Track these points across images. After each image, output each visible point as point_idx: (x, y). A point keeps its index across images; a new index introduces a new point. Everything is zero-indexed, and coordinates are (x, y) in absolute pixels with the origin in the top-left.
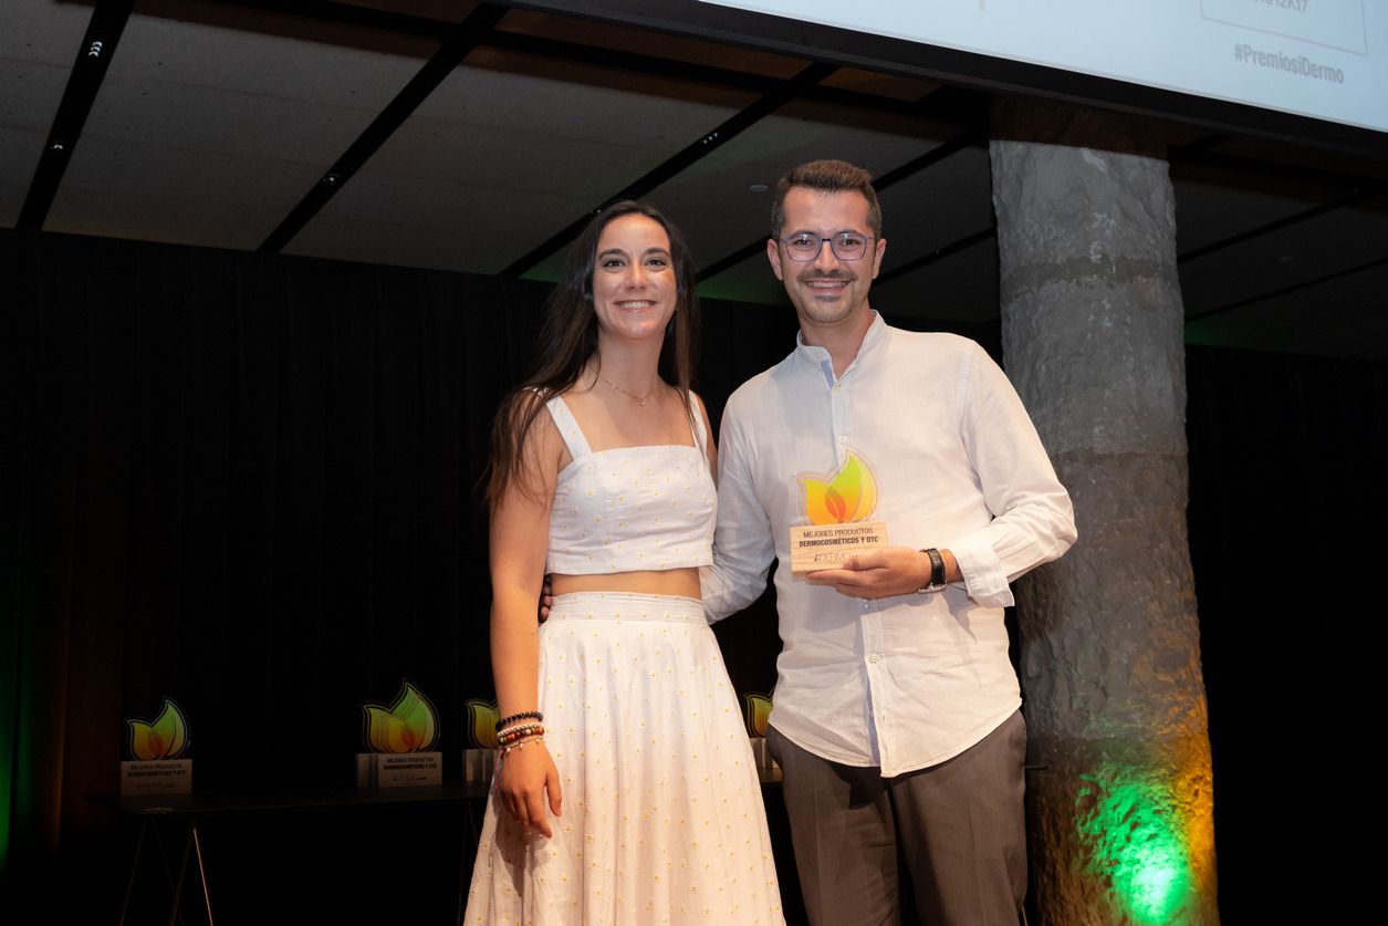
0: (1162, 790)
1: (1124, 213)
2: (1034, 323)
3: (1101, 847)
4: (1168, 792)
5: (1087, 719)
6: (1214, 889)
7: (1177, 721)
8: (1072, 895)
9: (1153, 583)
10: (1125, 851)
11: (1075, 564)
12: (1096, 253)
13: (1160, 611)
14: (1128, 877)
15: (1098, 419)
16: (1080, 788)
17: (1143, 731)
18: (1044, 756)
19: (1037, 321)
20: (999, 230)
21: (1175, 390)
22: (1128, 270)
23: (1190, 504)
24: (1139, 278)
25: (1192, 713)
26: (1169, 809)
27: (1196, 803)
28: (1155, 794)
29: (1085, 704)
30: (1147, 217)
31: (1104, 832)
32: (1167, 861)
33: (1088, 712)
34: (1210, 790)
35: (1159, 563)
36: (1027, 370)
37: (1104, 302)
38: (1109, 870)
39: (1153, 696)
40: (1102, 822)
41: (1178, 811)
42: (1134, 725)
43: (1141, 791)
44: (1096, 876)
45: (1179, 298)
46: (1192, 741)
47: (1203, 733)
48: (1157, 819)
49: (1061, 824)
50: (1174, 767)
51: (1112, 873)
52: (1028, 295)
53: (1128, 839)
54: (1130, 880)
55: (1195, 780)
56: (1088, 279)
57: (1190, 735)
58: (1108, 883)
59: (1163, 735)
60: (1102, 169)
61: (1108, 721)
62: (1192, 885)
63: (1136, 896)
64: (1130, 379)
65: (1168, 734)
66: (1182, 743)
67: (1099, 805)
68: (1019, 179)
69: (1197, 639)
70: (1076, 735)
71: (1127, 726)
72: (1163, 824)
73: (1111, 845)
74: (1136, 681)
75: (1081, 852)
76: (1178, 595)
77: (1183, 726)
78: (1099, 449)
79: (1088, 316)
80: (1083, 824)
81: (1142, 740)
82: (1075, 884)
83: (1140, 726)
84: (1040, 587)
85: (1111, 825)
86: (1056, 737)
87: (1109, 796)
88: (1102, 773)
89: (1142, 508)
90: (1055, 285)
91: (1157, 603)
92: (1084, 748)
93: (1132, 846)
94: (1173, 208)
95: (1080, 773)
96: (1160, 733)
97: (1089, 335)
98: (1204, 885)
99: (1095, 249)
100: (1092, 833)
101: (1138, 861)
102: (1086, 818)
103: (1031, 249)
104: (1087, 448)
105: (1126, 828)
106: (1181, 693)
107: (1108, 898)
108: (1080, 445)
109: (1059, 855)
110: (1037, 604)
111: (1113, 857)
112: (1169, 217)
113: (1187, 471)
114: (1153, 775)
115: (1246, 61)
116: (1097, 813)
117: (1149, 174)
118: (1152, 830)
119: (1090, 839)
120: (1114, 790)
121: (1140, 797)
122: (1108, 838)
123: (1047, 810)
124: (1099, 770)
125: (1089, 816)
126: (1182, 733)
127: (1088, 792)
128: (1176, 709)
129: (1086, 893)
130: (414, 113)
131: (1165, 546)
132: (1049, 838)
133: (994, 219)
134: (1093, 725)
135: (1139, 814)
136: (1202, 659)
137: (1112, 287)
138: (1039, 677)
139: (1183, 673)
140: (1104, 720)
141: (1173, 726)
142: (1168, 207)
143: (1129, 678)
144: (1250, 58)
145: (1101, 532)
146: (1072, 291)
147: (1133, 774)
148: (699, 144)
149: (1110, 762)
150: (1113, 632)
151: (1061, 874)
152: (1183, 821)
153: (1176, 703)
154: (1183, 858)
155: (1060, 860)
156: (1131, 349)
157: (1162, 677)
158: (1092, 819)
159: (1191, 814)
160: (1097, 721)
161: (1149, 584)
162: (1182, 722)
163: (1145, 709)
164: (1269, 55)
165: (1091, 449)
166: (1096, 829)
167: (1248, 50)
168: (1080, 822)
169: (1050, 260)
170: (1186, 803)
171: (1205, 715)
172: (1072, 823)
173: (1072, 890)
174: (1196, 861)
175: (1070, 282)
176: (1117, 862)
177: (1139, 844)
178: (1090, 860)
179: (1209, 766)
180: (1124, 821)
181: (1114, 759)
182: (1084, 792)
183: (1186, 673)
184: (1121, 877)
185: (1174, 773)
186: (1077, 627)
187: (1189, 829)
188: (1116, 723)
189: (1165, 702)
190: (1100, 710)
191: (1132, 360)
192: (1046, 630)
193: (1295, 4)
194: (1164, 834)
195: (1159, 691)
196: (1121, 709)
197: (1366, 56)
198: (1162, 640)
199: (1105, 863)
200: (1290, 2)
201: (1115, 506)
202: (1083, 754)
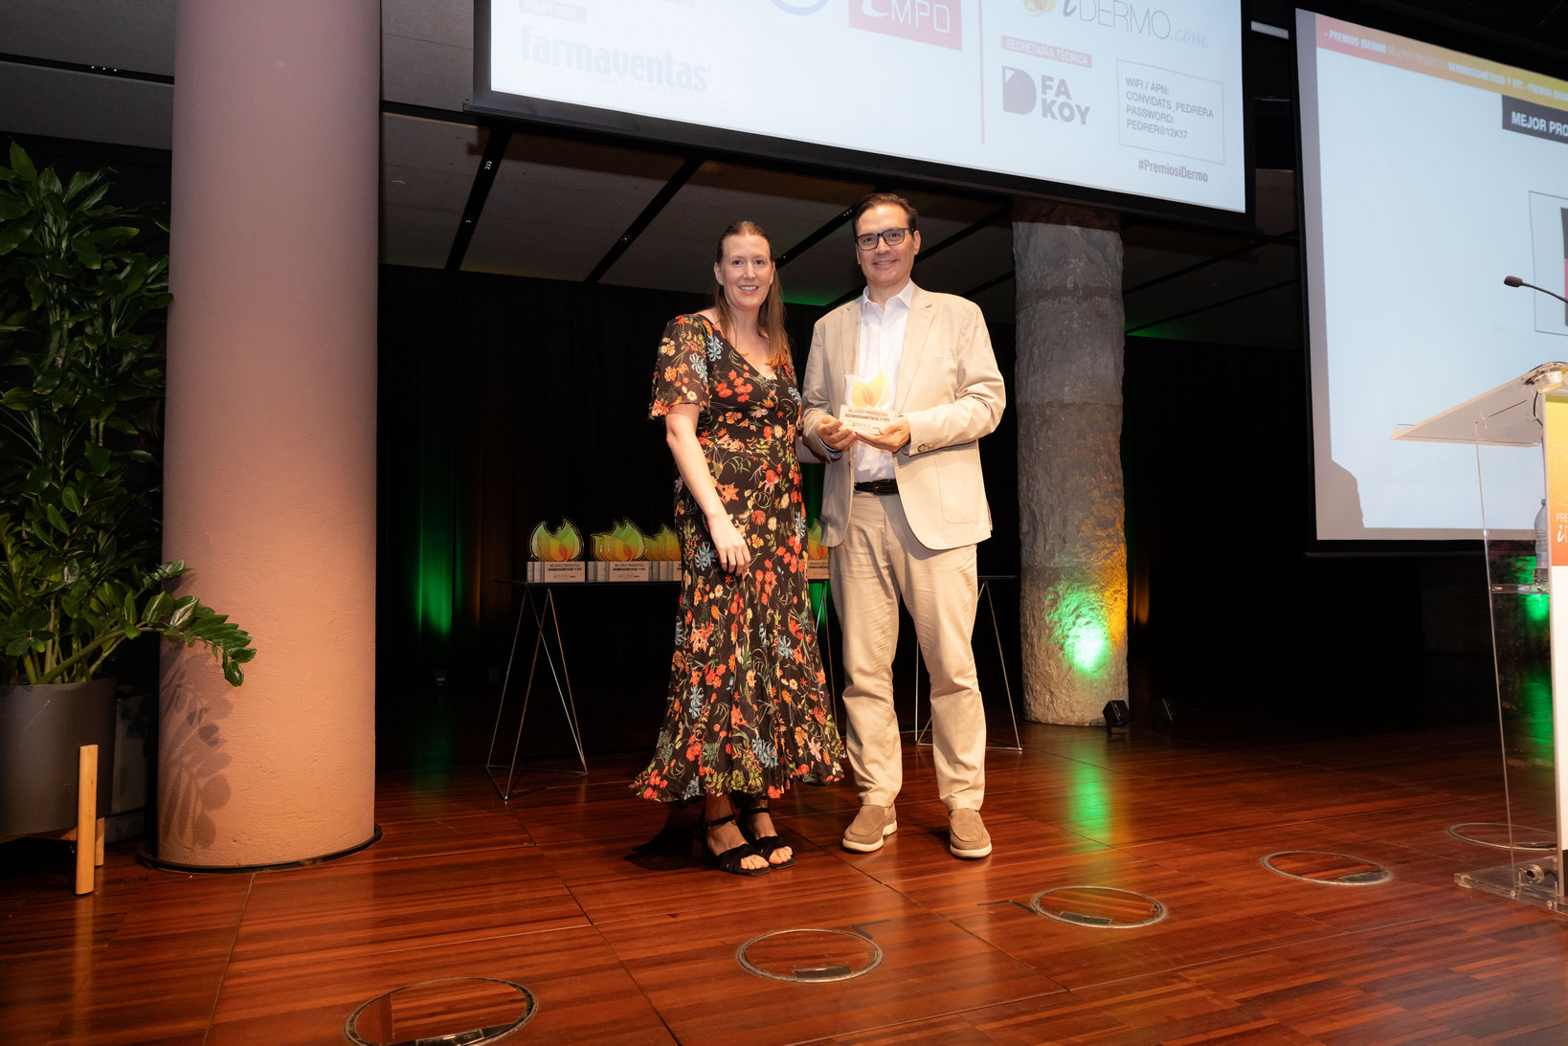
0: (1095, 597)
1: (1090, 259)
2: (1033, 324)
3: (1058, 628)
4: (1099, 598)
5: (1053, 557)
6: (1125, 653)
7: (1106, 558)
8: (1041, 655)
9: (1095, 477)
10: (1072, 630)
11: (1051, 467)
12: (1071, 283)
13: (1099, 494)
14: (1073, 645)
15: (1067, 382)
16: (1047, 594)
17: (1085, 563)
18: (1029, 577)
19: (1035, 324)
20: (1016, 270)
21: (1116, 367)
22: (1089, 293)
23: (1122, 434)
24: (1097, 297)
25: (1116, 554)
26: (1099, 607)
27: (1116, 605)
28: (1091, 599)
29: (1053, 546)
30: (1105, 261)
31: (1060, 620)
32: (1097, 636)
33: (1054, 552)
34: (1126, 598)
35: (1102, 467)
36: (1027, 353)
37: (1074, 312)
38: (1063, 641)
39: (1093, 543)
40: (1059, 614)
41: (1104, 609)
42: (1080, 560)
43: (1082, 597)
44: (1055, 644)
45: (1122, 310)
46: (1115, 571)
47: (1123, 565)
48: (1091, 613)
49: (1036, 614)
50: (1103, 584)
51: (1064, 643)
52: (1030, 309)
53: (1074, 624)
55: (1116, 592)
56: (1064, 299)
57: (1114, 566)
58: (1062, 648)
59: (1097, 566)
60: (1077, 232)
61: (1066, 557)
63: (1076, 656)
64: (1088, 359)
65: (1100, 565)
66: (1108, 570)
67: (1058, 605)
68: (1028, 238)
69: (1122, 511)
70: (1047, 565)
71: (1076, 560)
72: (1095, 615)
73: (1064, 627)
74: (1083, 535)
75: (1047, 631)
76: (1112, 486)
77: (1110, 561)
78: (1067, 400)
79: (1064, 321)
80: (1049, 615)
81: (1084, 568)
82: (1044, 648)
83: (1084, 560)
84: (1030, 480)
85: (1065, 615)
86: (1038, 566)
87: (1064, 599)
88: (1061, 586)
89: (1092, 435)
90: (1046, 302)
91: (1097, 490)
92: (1052, 572)
93: (1076, 627)
94: (1122, 256)
95: (1048, 586)
96: (1095, 564)
97: (1065, 333)
98: (1121, 651)
99: (1070, 281)
100: (1053, 620)
101: (1079, 636)
102: (1051, 611)
103: (1033, 280)
104: (1060, 399)
105: (1073, 617)
106: (1111, 542)
107: (1061, 656)
108: (1056, 397)
109: (1035, 632)
110: (1028, 491)
111: (1065, 634)
112: (1118, 261)
113: (1121, 414)
114: (1090, 588)
115: (1146, 169)
116: (1057, 609)
119: (1052, 625)
120: (1067, 596)
121: (1082, 600)
122: (1062, 624)
123: (1029, 607)
126: (1109, 564)
127: (1053, 597)
128: (1105, 551)
129: (1049, 653)
130: (672, 200)
131: (1104, 457)
132: (1029, 623)
133: (1014, 263)
134: (1057, 560)
135: (1081, 610)
137: (1080, 304)
138: (1028, 533)
139: (1111, 530)
140: (1063, 556)
141: (1103, 560)
142: (1118, 255)
143: (1079, 532)
144: (1148, 168)
145: (1067, 448)
146: (1055, 306)
147: (1079, 587)
148: (841, 216)
149: (1066, 580)
150: (1071, 506)
151: (1035, 643)
152: (1107, 615)
153: (1108, 548)
154: (1107, 635)
155: (1035, 635)
156: (1089, 340)
157: (1098, 533)
158: (1054, 612)
159: (1113, 611)
160: (1059, 557)
161: (1093, 479)
162: (1110, 558)
163: (1087, 551)
164: (1163, 167)
165: (1062, 400)
166: (1056, 618)
167: (1147, 163)
168: (1046, 614)
169: (1044, 287)
170: (1110, 604)
171: (1125, 557)
172: (1043, 614)
173: (1041, 651)
174: (1116, 637)
175: (1054, 300)
176: (1067, 636)
177: (1080, 626)
178: (1052, 635)
179: (1125, 584)
180: (1073, 613)
181: (1068, 579)
182: (1050, 597)
183: (1114, 531)
184: (1069, 645)
185: (1103, 587)
187: (1111, 619)
188: (1070, 558)
189: (1099, 546)
190: (1061, 551)
191: (1090, 347)
192: (1033, 505)
193: (1180, 134)
194: (1095, 621)
195: (1096, 541)
196: (1073, 551)
197: (1224, 164)
198: (1100, 511)
199: (1060, 637)
200: (1176, 133)
201: (1075, 433)
202: (1050, 575)
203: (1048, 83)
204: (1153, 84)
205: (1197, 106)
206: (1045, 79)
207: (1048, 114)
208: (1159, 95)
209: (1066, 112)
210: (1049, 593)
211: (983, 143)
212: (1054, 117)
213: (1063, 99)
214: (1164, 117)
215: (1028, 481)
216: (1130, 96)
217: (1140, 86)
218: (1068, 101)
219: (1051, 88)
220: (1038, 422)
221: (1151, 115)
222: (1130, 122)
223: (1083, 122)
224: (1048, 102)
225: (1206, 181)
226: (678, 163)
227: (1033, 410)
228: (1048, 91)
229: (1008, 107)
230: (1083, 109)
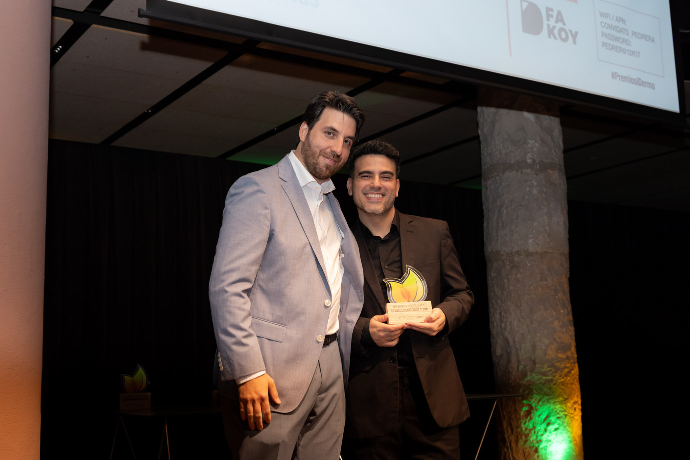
0: (560, 407)
1: (542, 140)
2: (500, 190)
3: (533, 434)
4: (563, 408)
5: (525, 375)
6: (582, 453)
7: (566, 376)
8: (519, 457)
9: (555, 311)
10: (544, 436)
11: (520, 303)
12: (530, 158)
13: (559, 325)
14: (545, 448)
15: (531, 236)
16: (523, 407)
17: (552, 380)
19: (502, 190)
20: (481, 146)
21: (564, 222)
22: (544, 167)
23: (570, 275)
24: (549, 170)
25: (573, 372)
26: (564, 416)
27: (575, 414)
28: (558, 409)
29: (525, 367)
30: (552, 142)
31: (534, 427)
32: (563, 440)
33: (526, 372)
34: (580, 408)
35: (558, 303)
37: (534, 181)
38: (537, 445)
39: (557, 364)
40: (533, 423)
41: (568, 417)
42: (548, 378)
43: (551, 408)
44: (530, 448)
45: (565, 180)
46: (573, 385)
47: (577, 381)
48: (558, 421)
49: (514, 424)
50: (566, 397)
51: (538, 446)
52: (497, 177)
53: (546, 430)
54: (546, 449)
55: (575, 403)
56: (525, 171)
57: (572, 382)
58: (536, 451)
59: (561, 382)
61: (537, 375)
62: (574, 451)
63: (549, 457)
64: (545, 217)
65: (562, 382)
66: (569, 386)
67: (532, 415)
68: (492, 122)
69: (574, 338)
70: (521, 382)
71: (545, 378)
72: (561, 423)
73: (538, 433)
74: (549, 357)
75: (523, 437)
76: (566, 317)
77: (569, 378)
78: (531, 249)
79: (526, 188)
80: (525, 423)
81: (551, 384)
82: (521, 452)
83: (550, 378)
84: (503, 314)
85: (538, 424)
86: (511, 384)
87: (537, 410)
88: (533, 400)
89: (551, 277)
90: (511, 173)
91: (557, 321)
92: (525, 388)
93: (547, 433)
94: (562, 138)
95: (523, 399)
96: (559, 381)
97: (527, 197)
98: (579, 452)
99: (529, 157)
100: (529, 428)
101: (550, 441)
102: (526, 421)
103: (499, 156)
104: (526, 249)
105: (544, 425)
106: (569, 363)
107: (536, 458)
108: (522, 247)
109: (513, 438)
110: (501, 321)
111: (538, 439)
112: (560, 142)
113: (569, 261)
114: (556, 401)
115: (616, 79)
116: (531, 419)
117: (553, 123)
118: (556, 426)
119: (527, 431)
120: (539, 407)
121: (551, 411)
122: (536, 430)
123: (507, 418)
124: (533, 398)
125: (527, 420)
126: (569, 381)
127: (527, 409)
128: (566, 370)
129: (526, 456)
131: (560, 295)
132: (508, 430)
134: (529, 378)
135: (550, 419)
136: (577, 347)
137: (537, 175)
138: (502, 356)
139: (569, 353)
140: (534, 375)
141: (565, 378)
142: (560, 138)
143: (545, 356)
144: (618, 78)
145: (532, 288)
146: (519, 176)
147: (548, 400)
149: (537, 394)
150: (538, 334)
151: (514, 447)
152: (570, 422)
153: (566, 367)
154: (569, 439)
155: (513, 441)
156: (546, 204)
157: (560, 356)
158: (529, 421)
159: (573, 418)
160: (531, 375)
161: (554, 312)
162: (569, 376)
163: (553, 370)
164: (625, 77)
165: (528, 249)
166: (531, 426)
167: (617, 75)
168: (523, 423)
169: (508, 162)
170: (571, 414)
171: (578, 373)
172: (519, 423)
173: (519, 454)
174: (575, 440)
175: (518, 172)
176: (541, 441)
177: (550, 432)
178: (528, 440)
179: (580, 396)
180: (544, 422)
181: (538, 394)
182: (525, 409)
183: (570, 353)
184: (542, 448)
185: (566, 399)
186: (521, 332)
187: (572, 426)
188: (539, 376)
189: (562, 366)
190: (532, 371)
191: (546, 208)
192: (506, 333)
193: (635, 54)
194: (562, 428)
195: (558, 362)
196: (543, 370)
197: (663, 77)
198: (560, 338)
199: (535, 442)
200: (633, 53)
201: (539, 276)
202: (524, 391)
203: (550, 13)
204: (617, 17)
205: (645, 34)
206: (549, 10)
207: (552, 36)
208: (621, 25)
209: (563, 35)
210: (523, 405)
211: (511, 55)
212: (555, 38)
213: (560, 25)
214: (624, 41)
215: (500, 314)
216: (603, 25)
217: (608, 18)
218: (564, 27)
219: (552, 16)
220: (508, 267)
221: (617, 39)
222: (604, 44)
223: (575, 43)
224: (551, 27)
225: (654, 89)
226: (222, 54)
227: (504, 257)
228: (551, 19)
229: (525, 30)
230: (574, 33)
